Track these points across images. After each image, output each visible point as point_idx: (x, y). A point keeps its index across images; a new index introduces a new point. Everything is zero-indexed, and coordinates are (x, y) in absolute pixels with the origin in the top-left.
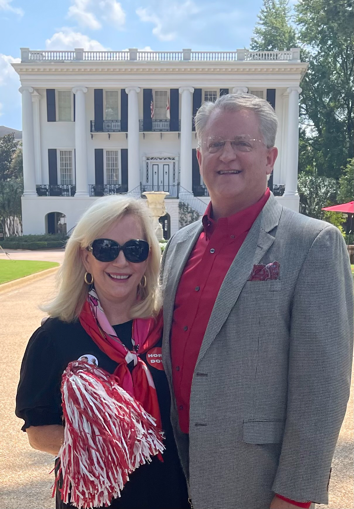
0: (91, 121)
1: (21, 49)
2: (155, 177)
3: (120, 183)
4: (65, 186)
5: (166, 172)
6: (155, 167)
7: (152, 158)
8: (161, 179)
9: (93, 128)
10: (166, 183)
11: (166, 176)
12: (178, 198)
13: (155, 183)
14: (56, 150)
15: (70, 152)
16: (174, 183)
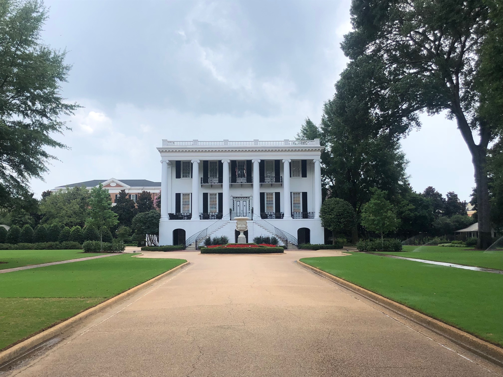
0: (201, 178)
1: (163, 140)
2: (238, 208)
3: (218, 212)
4: (185, 214)
5: (245, 205)
6: (238, 203)
7: (236, 198)
8: (242, 209)
9: (202, 182)
10: (245, 212)
11: (245, 208)
12: (252, 220)
13: (238, 212)
14: (180, 194)
15: (189, 194)
16: (249, 212)
